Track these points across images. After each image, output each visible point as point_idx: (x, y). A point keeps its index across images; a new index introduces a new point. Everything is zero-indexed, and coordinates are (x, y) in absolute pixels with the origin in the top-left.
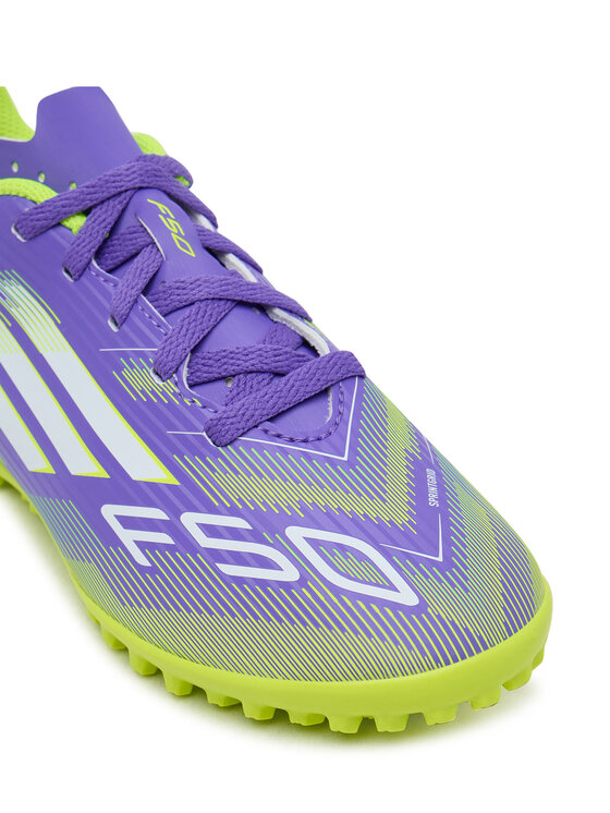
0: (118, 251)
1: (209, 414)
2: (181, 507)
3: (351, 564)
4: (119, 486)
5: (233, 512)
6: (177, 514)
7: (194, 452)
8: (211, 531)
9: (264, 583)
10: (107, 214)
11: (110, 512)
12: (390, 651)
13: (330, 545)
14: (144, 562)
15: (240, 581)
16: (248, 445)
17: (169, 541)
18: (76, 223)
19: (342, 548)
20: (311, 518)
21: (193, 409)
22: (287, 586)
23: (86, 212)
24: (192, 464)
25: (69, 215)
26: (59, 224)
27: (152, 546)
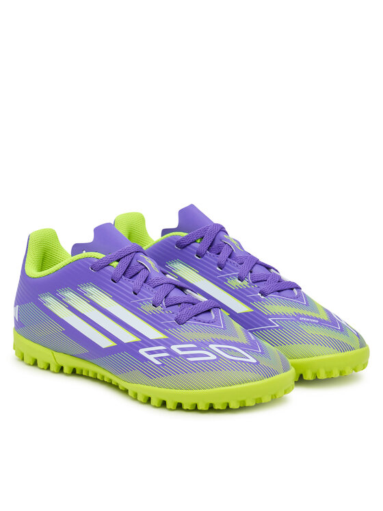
0: (131, 272)
1: (175, 316)
2: (170, 344)
3: (233, 353)
4: (145, 342)
5: (189, 343)
6: (170, 346)
7: (172, 327)
8: (182, 349)
9: (205, 361)
10: (126, 261)
11: (142, 351)
12: (250, 375)
13: (225, 349)
14: (159, 363)
15: (196, 362)
16: (190, 324)
17: (168, 355)
18: (115, 264)
19: (229, 349)
20: (217, 342)
21: (169, 314)
22: (213, 361)
23: (118, 261)
24: (172, 331)
25: (112, 261)
26: (108, 265)
27: (161, 358)
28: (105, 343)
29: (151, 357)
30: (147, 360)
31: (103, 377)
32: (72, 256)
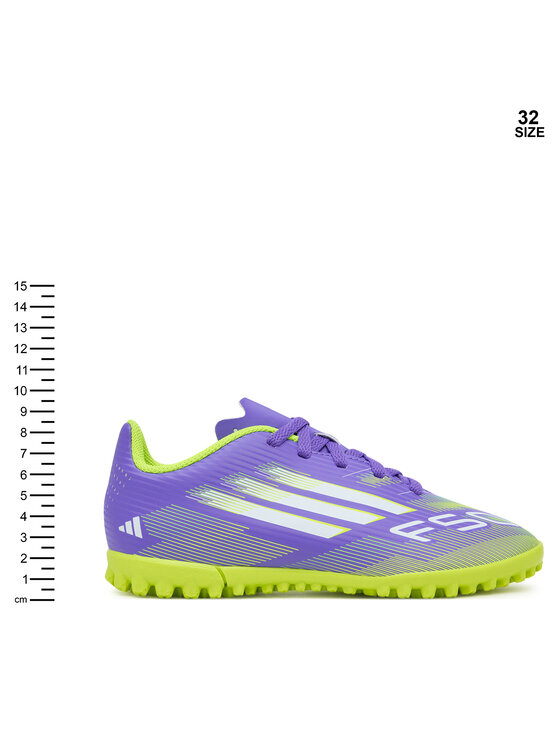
2: (425, 517)
4: (393, 519)
6: (427, 519)
8: (445, 520)
10: (306, 434)
11: (395, 530)
14: (427, 540)
17: (432, 529)
18: (295, 438)
23: (296, 434)
24: (416, 503)
25: (289, 435)
27: (426, 533)
28: (328, 532)
29: (412, 535)
30: (408, 539)
31: (308, 586)
32: (219, 438)
